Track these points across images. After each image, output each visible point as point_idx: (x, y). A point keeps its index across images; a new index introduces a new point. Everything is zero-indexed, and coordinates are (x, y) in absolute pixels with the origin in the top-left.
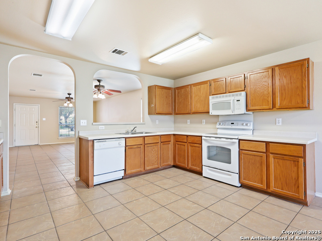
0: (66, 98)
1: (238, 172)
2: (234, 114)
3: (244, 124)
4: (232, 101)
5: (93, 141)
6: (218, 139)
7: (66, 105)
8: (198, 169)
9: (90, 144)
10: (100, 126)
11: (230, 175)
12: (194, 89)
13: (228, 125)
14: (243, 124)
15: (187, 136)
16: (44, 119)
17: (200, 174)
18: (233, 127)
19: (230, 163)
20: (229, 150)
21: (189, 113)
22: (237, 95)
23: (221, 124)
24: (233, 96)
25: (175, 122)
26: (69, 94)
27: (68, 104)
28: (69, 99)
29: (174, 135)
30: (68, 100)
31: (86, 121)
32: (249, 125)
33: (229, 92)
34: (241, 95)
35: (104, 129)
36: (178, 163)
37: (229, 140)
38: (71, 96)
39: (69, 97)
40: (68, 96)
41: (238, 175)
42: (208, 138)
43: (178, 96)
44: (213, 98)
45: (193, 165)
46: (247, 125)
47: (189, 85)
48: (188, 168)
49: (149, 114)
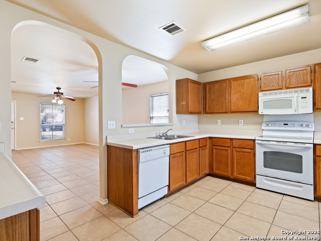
0: (55, 93)
1: (312, 183)
2: (297, 113)
3: (304, 126)
4: (295, 98)
5: (137, 151)
6: (281, 144)
7: (54, 101)
8: (249, 179)
9: (134, 154)
10: (130, 129)
11: (301, 187)
12: (234, 84)
13: (279, 126)
14: (302, 126)
15: (231, 139)
16: (22, 119)
17: (253, 184)
18: (287, 128)
19: (301, 172)
20: (301, 157)
21: (227, 113)
22: (302, 91)
23: (270, 125)
24: (296, 92)
25: (199, 122)
26: (58, 89)
27: (57, 100)
28: (58, 94)
29: (210, 138)
30: (58, 96)
31: (114, 122)
32: (310, 126)
33: (287, 88)
34: (308, 91)
35: (133, 132)
36: (216, 171)
37: (300, 145)
38: (60, 91)
39: (58, 93)
40: (57, 91)
41: (312, 187)
42: (265, 142)
43: (210, 92)
44: (264, 95)
45: (240, 174)
46: (307, 126)
47: (226, 80)
48: (232, 177)
49: (178, 113)
